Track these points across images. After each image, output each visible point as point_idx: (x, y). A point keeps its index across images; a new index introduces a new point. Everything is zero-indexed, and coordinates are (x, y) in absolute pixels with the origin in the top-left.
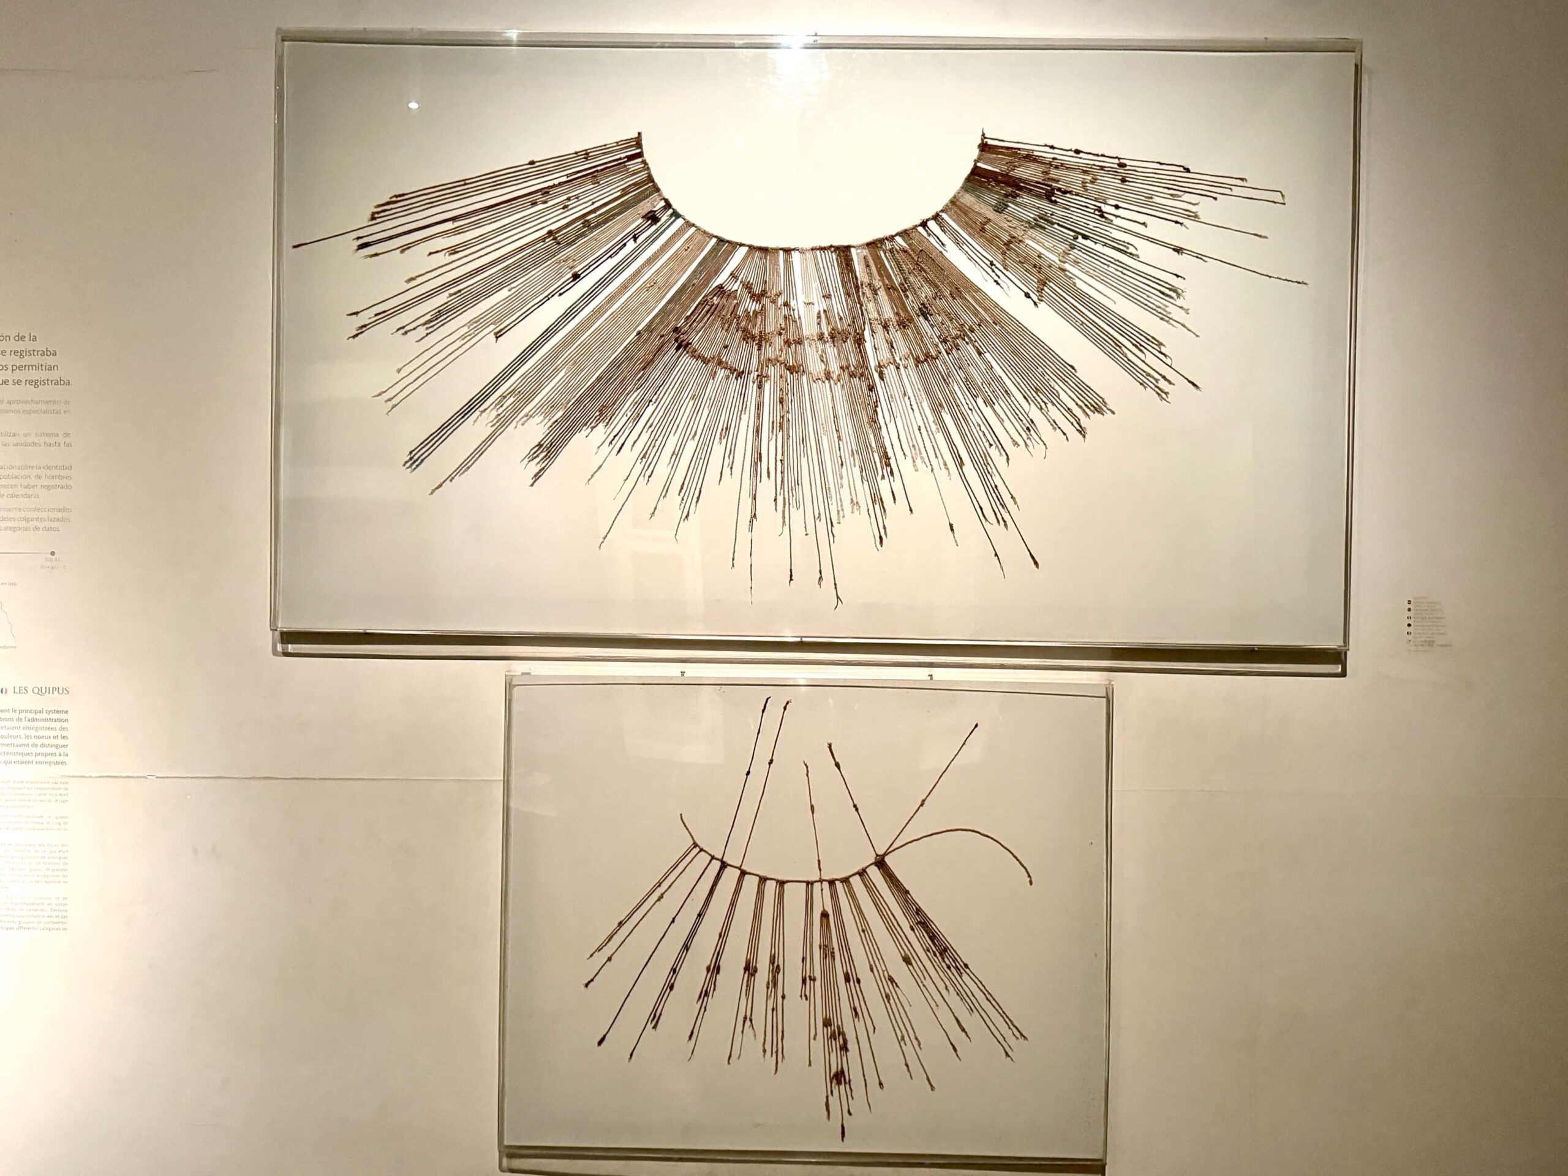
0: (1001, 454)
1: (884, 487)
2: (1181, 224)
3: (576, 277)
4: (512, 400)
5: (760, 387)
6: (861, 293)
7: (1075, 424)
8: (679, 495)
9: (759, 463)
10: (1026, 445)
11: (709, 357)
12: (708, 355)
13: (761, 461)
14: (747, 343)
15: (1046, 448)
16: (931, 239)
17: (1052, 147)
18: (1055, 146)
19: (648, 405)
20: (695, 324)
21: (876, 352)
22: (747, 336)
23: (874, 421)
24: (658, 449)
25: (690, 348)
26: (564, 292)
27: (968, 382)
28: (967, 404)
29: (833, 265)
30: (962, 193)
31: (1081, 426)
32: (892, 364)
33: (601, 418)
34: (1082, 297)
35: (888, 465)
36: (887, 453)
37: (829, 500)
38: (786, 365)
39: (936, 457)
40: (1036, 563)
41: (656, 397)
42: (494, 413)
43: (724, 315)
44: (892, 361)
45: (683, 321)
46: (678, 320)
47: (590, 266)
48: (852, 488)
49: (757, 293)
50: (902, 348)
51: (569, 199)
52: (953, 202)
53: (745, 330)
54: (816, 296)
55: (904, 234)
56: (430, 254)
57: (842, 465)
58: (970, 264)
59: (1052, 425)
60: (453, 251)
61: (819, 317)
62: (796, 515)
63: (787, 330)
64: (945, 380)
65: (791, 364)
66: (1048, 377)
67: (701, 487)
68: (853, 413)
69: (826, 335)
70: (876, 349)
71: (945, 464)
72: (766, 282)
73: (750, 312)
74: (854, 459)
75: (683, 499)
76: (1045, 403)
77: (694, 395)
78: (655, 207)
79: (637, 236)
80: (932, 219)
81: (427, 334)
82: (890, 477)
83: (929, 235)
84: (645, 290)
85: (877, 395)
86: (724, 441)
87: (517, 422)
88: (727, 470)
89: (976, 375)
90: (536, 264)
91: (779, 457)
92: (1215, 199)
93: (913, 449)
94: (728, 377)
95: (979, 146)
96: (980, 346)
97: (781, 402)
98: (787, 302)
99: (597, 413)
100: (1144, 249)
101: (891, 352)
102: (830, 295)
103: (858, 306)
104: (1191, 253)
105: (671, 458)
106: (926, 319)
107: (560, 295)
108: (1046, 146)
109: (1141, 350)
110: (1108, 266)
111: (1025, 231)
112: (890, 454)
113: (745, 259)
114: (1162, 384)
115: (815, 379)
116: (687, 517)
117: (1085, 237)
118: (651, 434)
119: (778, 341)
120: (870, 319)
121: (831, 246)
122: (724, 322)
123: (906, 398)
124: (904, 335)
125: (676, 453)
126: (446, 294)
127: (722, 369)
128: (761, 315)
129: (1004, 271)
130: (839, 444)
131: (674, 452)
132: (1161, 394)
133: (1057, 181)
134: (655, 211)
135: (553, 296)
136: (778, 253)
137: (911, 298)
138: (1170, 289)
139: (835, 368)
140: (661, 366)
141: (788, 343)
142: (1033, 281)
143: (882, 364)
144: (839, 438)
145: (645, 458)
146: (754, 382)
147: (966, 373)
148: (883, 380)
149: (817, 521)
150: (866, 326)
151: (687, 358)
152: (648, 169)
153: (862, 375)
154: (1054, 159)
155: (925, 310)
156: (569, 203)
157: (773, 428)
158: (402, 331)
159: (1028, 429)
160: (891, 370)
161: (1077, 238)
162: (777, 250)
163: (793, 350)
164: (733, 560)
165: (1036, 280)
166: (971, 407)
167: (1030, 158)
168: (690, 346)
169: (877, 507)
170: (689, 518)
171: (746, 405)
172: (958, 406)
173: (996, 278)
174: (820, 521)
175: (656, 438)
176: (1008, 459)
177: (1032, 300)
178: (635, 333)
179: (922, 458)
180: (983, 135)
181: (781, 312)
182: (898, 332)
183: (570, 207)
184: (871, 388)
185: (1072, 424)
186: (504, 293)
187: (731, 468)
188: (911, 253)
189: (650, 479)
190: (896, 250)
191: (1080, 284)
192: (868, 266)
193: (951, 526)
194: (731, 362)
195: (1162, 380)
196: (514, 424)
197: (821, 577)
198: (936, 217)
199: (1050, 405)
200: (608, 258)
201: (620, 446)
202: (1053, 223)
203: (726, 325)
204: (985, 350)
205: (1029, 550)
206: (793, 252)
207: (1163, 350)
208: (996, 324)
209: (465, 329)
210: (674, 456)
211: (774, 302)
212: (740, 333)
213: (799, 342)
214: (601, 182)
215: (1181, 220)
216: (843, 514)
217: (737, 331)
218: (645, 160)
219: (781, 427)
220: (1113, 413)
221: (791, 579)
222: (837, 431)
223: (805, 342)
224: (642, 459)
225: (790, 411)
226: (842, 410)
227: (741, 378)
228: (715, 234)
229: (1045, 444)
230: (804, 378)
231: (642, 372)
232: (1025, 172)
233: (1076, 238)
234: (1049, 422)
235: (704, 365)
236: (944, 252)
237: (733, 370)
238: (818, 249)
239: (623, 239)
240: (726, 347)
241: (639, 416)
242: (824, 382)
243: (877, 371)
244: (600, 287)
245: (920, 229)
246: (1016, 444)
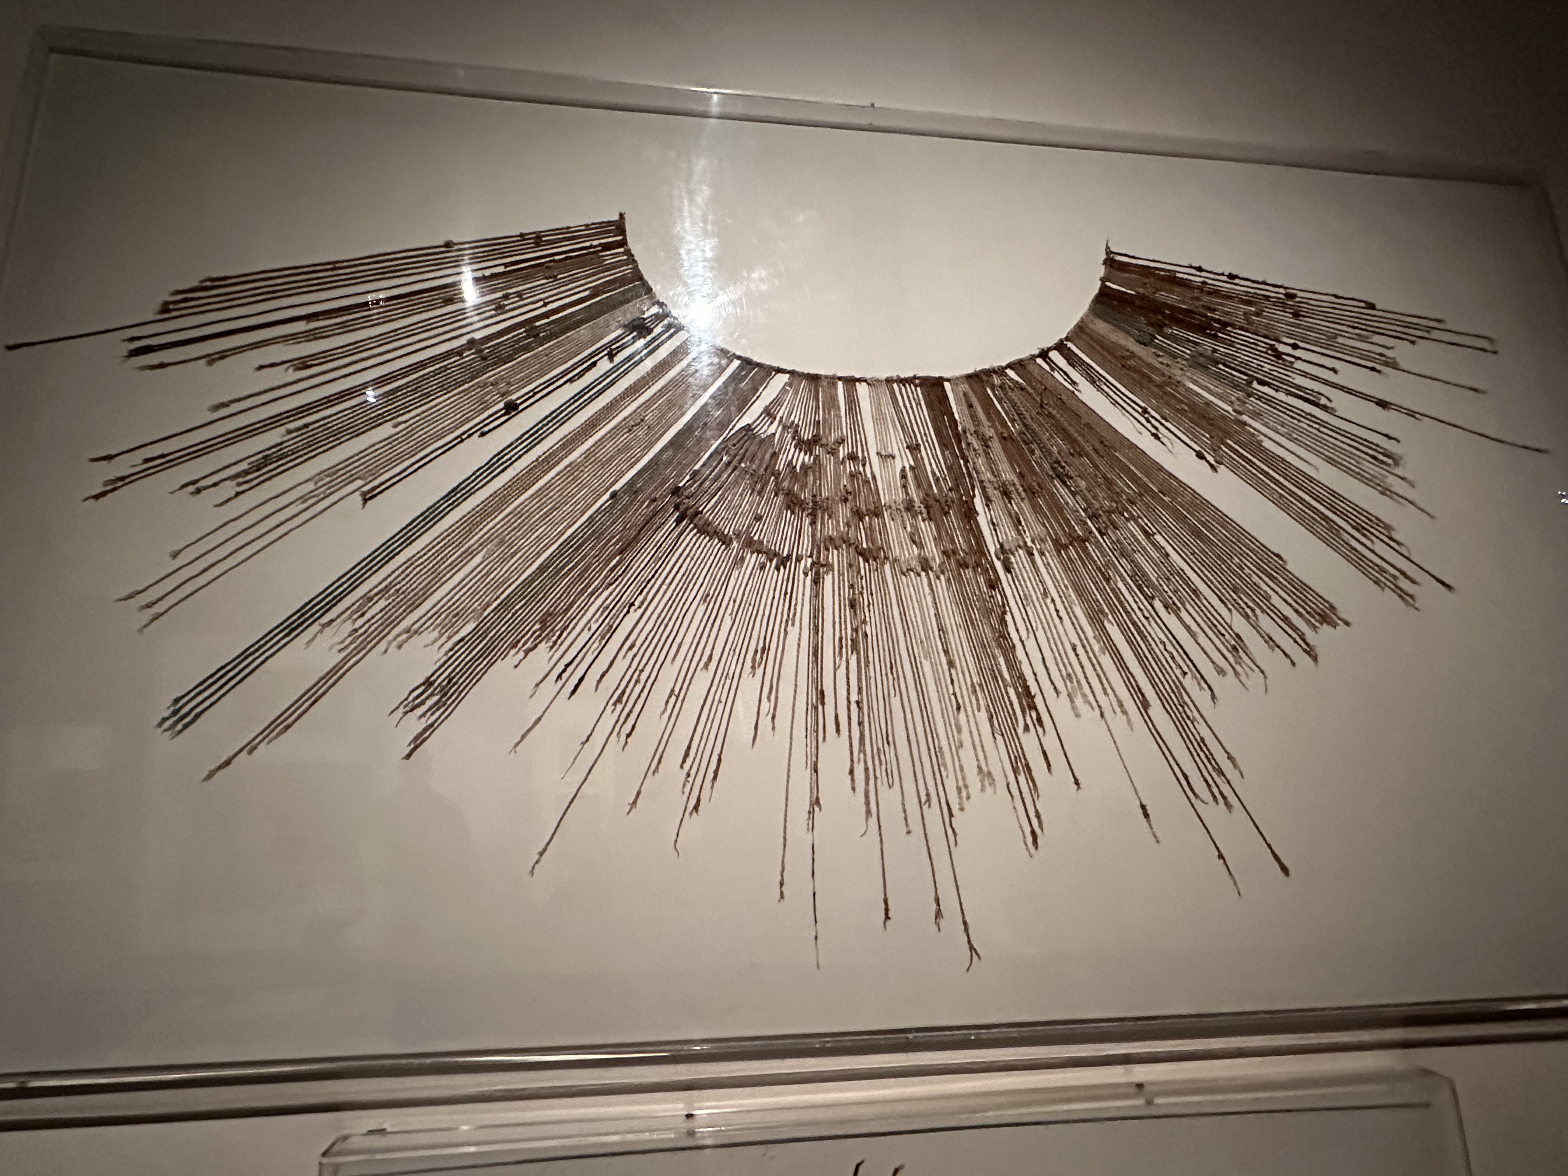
0: (1201, 688)
1: (1029, 742)
2: (1379, 372)
3: (512, 408)
4: (382, 603)
5: (816, 581)
6: (964, 446)
7: (1299, 640)
8: (682, 767)
9: (820, 707)
10: (1236, 673)
11: (731, 533)
12: (729, 530)
13: (823, 704)
14: (793, 513)
15: (1265, 678)
16: (1056, 375)
17: (1199, 269)
18: (1204, 267)
19: (628, 612)
20: (707, 483)
21: (995, 530)
22: (793, 503)
23: (1002, 636)
24: (644, 687)
25: (700, 519)
26: (490, 431)
27: (1139, 579)
28: (1139, 608)
29: (919, 404)
30: (1091, 317)
31: (1307, 644)
32: (1021, 548)
33: (543, 635)
34: (1271, 459)
35: (1033, 707)
36: (1028, 687)
37: (942, 769)
38: (856, 549)
39: (1106, 693)
40: (1285, 870)
41: (641, 598)
42: (348, 627)
43: (754, 471)
44: (1022, 543)
45: (688, 478)
46: (680, 476)
47: (535, 394)
48: (978, 748)
49: (806, 438)
50: (1033, 528)
51: (506, 297)
52: (1080, 331)
53: (789, 493)
54: (896, 443)
55: (1018, 365)
56: (261, 367)
57: (959, 708)
58: (1116, 411)
59: (1266, 642)
60: (303, 364)
61: (904, 476)
62: (889, 799)
63: (855, 495)
64: (1103, 574)
65: (865, 546)
66: (1250, 572)
67: (721, 752)
68: (969, 623)
69: (917, 504)
70: (993, 524)
71: (1121, 705)
72: (819, 422)
73: (795, 467)
74: (977, 700)
75: (688, 775)
76: (1253, 610)
77: (708, 595)
78: (644, 313)
79: (614, 352)
80: (1055, 349)
81: (238, 494)
82: (1038, 727)
83: (1052, 369)
84: (625, 430)
85: (1004, 595)
86: (760, 672)
87: (390, 643)
88: (765, 722)
89: (1147, 568)
90: (445, 388)
91: (854, 697)
92: (1413, 343)
93: (1068, 682)
94: (763, 567)
95: (1105, 262)
96: (1147, 525)
97: (853, 605)
98: (853, 452)
99: (537, 626)
100: (1340, 401)
101: (1018, 531)
102: (918, 445)
103: (962, 462)
104: (1399, 408)
105: (667, 702)
106: (1064, 483)
107: (483, 434)
108: (1191, 267)
109: (1364, 535)
110: (1299, 421)
111: (1182, 369)
112: (1034, 689)
113: (783, 391)
114: (1404, 584)
115: (905, 570)
116: (696, 808)
117: (1262, 383)
118: (633, 659)
119: (843, 512)
120: (981, 482)
121: (915, 377)
122: (756, 479)
123: (1049, 601)
124: (1036, 508)
125: (676, 692)
126: (282, 430)
127: (752, 553)
128: (814, 472)
129: (1163, 421)
130: (951, 674)
131: (673, 691)
132: (1404, 596)
133: (1213, 310)
134: (644, 319)
135: (469, 436)
136: (835, 385)
137: (1037, 452)
138: (1384, 455)
139: (933, 552)
140: (650, 549)
141: (859, 515)
142: (1204, 436)
143: (1007, 547)
144: (951, 664)
145: (621, 703)
146: (806, 574)
147: (1132, 562)
148: (1010, 572)
149: (925, 808)
150: (976, 491)
151: (695, 535)
152: (634, 261)
153: (979, 564)
154: (1204, 283)
155: (1062, 470)
156: (506, 303)
157: (841, 648)
158: (192, 488)
159: (1234, 648)
160: (1020, 556)
161: (1251, 383)
162: (833, 380)
163: (867, 524)
164: (782, 884)
165: (1207, 436)
166: (1147, 615)
167: (1171, 279)
168: (700, 516)
169: (1022, 778)
170: (700, 808)
171: (795, 609)
172: (1127, 612)
173: (1154, 431)
174: (929, 806)
175: (640, 667)
176: (1213, 697)
177: (1208, 462)
178: (607, 496)
179: (1084, 695)
180: (1107, 247)
181: (845, 467)
182: (1026, 501)
183: (507, 308)
184: (994, 584)
185: (1295, 641)
186: (387, 430)
187: (773, 717)
188: (1032, 391)
189: (629, 740)
190: (1009, 386)
191: (1267, 444)
192: (970, 406)
193: (1143, 807)
194: (768, 542)
195: (1401, 577)
196: (383, 645)
197: (939, 911)
198: (1060, 347)
199: (1258, 611)
200: (565, 383)
201: (576, 682)
202: (1218, 363)
203: (758, 484)
204: (1155, 531)
205: (1269, 846)
206: (857, 384)
207: (1395, 535)
208: (1164, 495)
209: (310, 486)
210: (673, 698)
211: (833, 452)
212: (781, 497)
213: (877, 513)
214: (560, 276)
215: (1378, 367)
216: (968, 793)
217: (776, 495)
218: (630, 250)
219: (855, 647)
220: (1347, 624)
221: (887, 917)
222: (946, 652)
223: (885, 513)
224: (615, 704)
225: (868, 619)
226: (952, 618)
227: (785, 568)
228: (738, 353)
229: (1262, 672)
230: (887, 567)
231: (618, 558)
232: (1171, 297)
233: (1249, 383)
234: (1263, 637)
235: (724, 546)
236: (1076, 392)
237: (771, 555)
238: (896, 381)
239: (591, 356)
240: (758, 518)
241: (612, 630)
242: (919, 575)
243: (999, 559)
244: (551, 424)
245: (1039, 361)
246: (1221, 672)
